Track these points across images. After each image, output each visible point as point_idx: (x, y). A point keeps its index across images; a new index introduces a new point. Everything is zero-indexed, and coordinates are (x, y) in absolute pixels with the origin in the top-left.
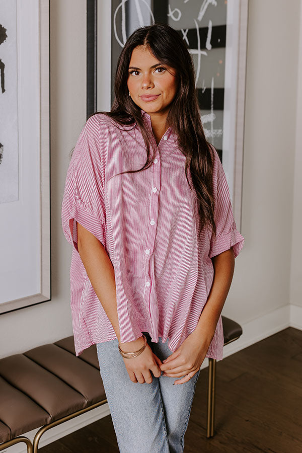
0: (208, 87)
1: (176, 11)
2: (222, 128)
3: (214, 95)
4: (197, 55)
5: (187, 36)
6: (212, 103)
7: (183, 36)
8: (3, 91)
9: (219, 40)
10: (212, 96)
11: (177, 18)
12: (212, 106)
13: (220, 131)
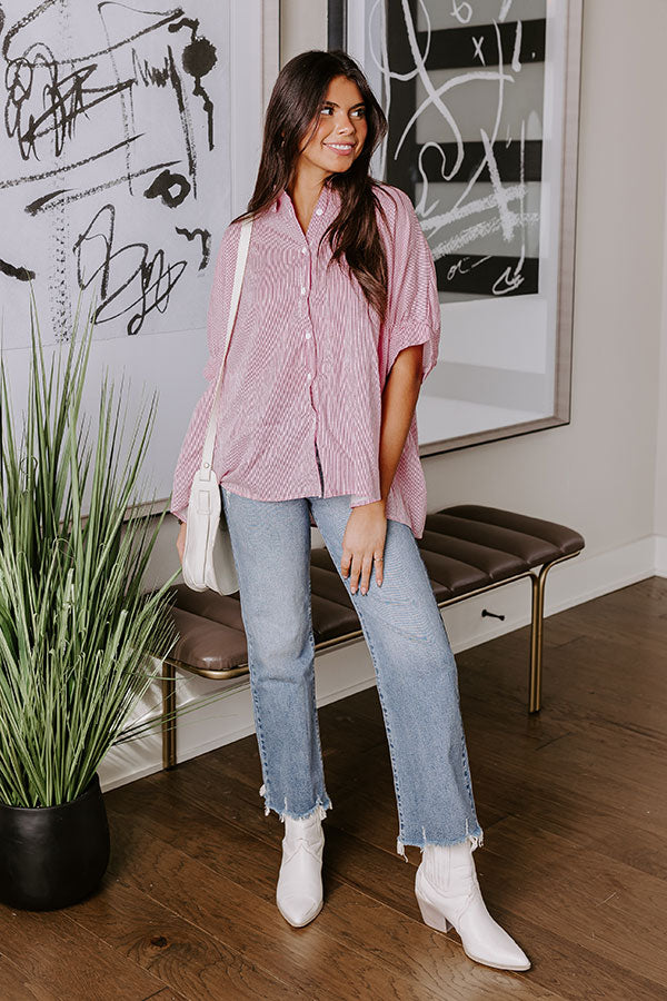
0: (516, 139)
1: (465, 6)
2: (538, 211)
3: (525, 152)
4: (498, 81)
5: (481, 49)
6: (522, 165)
7: (475, 49)
8: (211, 147)
9: (534, 55)
10: (522, 154)
11: (465, 18)
12: (522, 176)
13: (535, 215)
